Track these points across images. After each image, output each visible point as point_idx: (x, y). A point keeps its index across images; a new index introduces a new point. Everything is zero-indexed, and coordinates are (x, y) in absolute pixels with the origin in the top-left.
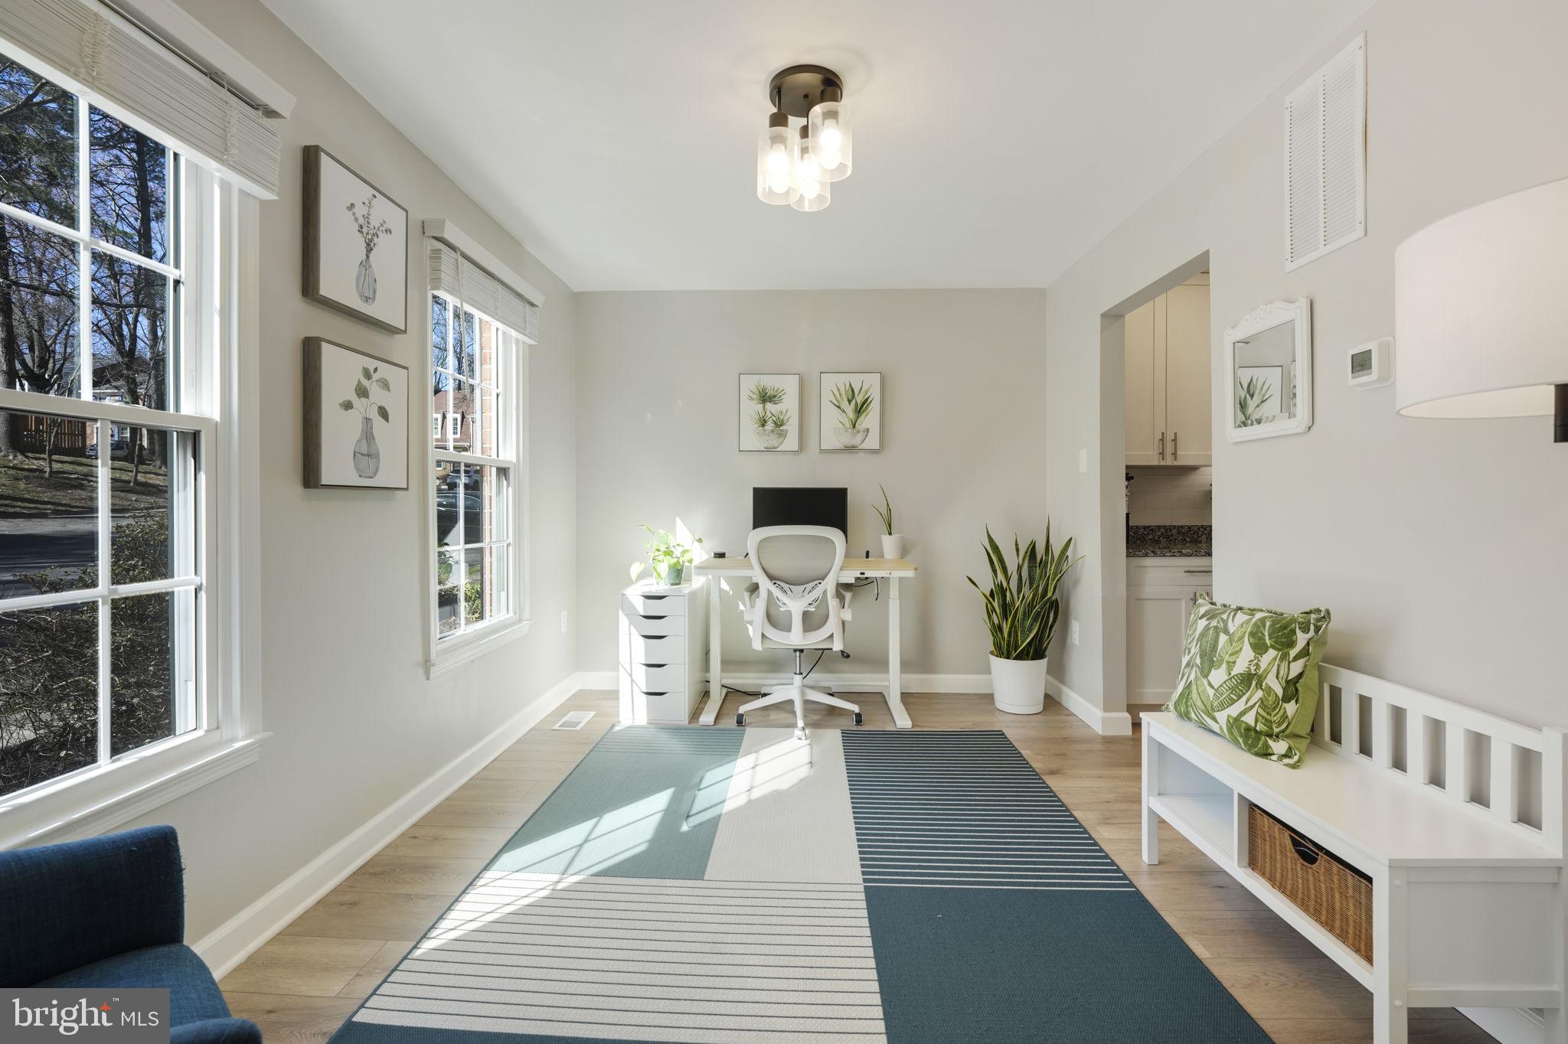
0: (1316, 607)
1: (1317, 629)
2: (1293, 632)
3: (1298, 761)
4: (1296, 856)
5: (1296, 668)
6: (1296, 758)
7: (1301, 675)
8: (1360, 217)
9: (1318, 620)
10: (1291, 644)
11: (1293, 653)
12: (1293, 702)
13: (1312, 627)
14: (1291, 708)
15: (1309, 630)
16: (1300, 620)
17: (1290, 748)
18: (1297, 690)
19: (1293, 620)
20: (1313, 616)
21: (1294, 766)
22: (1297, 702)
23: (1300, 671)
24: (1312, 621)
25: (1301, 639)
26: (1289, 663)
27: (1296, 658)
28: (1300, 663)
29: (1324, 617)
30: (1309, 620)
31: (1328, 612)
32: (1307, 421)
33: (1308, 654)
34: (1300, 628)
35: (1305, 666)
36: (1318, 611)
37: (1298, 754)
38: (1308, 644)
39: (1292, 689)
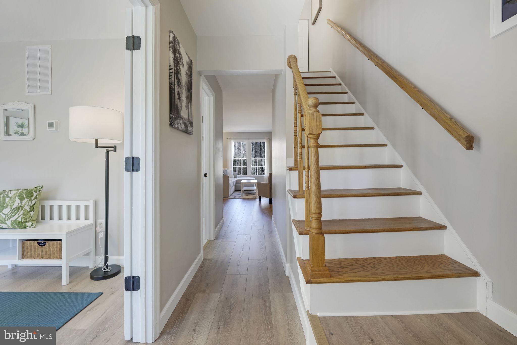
0: (39, 186)
1: (39, 191)
2: (33, 193)
3: (35, 226)
4: (39, 246)
5: (33, 202)
6: (34, 225)
7: (35, 204)
8: (50, 89)
9: (40, 189)
10: (32, 196)
11: (32, 198)
12: (33, 211)
13: (38, 191)
14: (32, 213)
15: (37, 192)
16: (34, 189)
17: (32, 224)
18: (33, 208)
19: (32, 190)
20: (38, 188)
21: (34, 227)
22: (34, 211)
23: (35, 203)
24: (38, 189)
25: (35, 194)
26: (32, 201)
27: (33, 200)
28: (35, 200)
29: (41, 188)
30: (37, 189)
31: (43, 186)
32: (33, 137)
33: (37, 198)
34: (34, 192)
35: (36, 201)
36: (40, 186)
37: (35, 224)
38: (37, 195)
39: (32, 208)
